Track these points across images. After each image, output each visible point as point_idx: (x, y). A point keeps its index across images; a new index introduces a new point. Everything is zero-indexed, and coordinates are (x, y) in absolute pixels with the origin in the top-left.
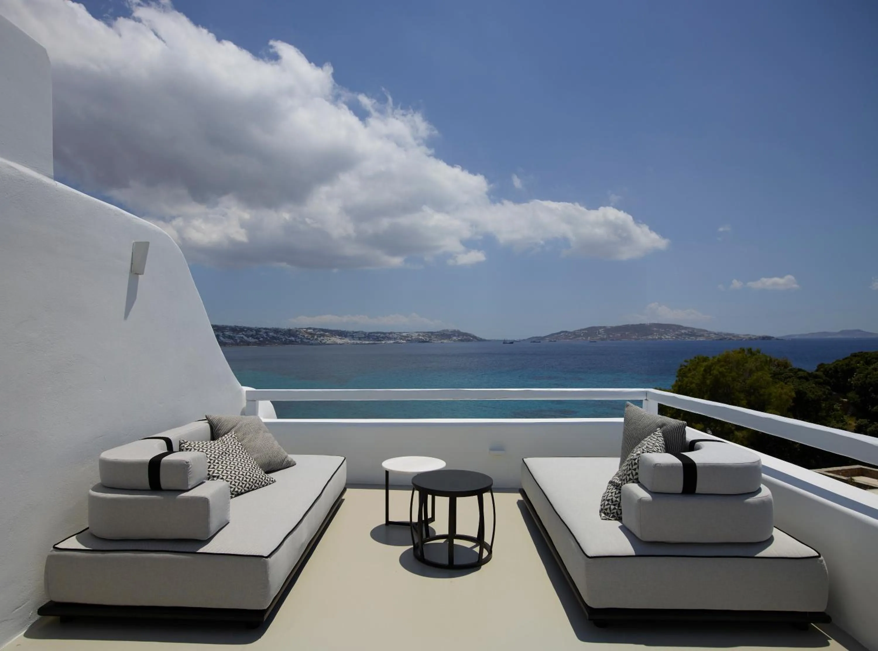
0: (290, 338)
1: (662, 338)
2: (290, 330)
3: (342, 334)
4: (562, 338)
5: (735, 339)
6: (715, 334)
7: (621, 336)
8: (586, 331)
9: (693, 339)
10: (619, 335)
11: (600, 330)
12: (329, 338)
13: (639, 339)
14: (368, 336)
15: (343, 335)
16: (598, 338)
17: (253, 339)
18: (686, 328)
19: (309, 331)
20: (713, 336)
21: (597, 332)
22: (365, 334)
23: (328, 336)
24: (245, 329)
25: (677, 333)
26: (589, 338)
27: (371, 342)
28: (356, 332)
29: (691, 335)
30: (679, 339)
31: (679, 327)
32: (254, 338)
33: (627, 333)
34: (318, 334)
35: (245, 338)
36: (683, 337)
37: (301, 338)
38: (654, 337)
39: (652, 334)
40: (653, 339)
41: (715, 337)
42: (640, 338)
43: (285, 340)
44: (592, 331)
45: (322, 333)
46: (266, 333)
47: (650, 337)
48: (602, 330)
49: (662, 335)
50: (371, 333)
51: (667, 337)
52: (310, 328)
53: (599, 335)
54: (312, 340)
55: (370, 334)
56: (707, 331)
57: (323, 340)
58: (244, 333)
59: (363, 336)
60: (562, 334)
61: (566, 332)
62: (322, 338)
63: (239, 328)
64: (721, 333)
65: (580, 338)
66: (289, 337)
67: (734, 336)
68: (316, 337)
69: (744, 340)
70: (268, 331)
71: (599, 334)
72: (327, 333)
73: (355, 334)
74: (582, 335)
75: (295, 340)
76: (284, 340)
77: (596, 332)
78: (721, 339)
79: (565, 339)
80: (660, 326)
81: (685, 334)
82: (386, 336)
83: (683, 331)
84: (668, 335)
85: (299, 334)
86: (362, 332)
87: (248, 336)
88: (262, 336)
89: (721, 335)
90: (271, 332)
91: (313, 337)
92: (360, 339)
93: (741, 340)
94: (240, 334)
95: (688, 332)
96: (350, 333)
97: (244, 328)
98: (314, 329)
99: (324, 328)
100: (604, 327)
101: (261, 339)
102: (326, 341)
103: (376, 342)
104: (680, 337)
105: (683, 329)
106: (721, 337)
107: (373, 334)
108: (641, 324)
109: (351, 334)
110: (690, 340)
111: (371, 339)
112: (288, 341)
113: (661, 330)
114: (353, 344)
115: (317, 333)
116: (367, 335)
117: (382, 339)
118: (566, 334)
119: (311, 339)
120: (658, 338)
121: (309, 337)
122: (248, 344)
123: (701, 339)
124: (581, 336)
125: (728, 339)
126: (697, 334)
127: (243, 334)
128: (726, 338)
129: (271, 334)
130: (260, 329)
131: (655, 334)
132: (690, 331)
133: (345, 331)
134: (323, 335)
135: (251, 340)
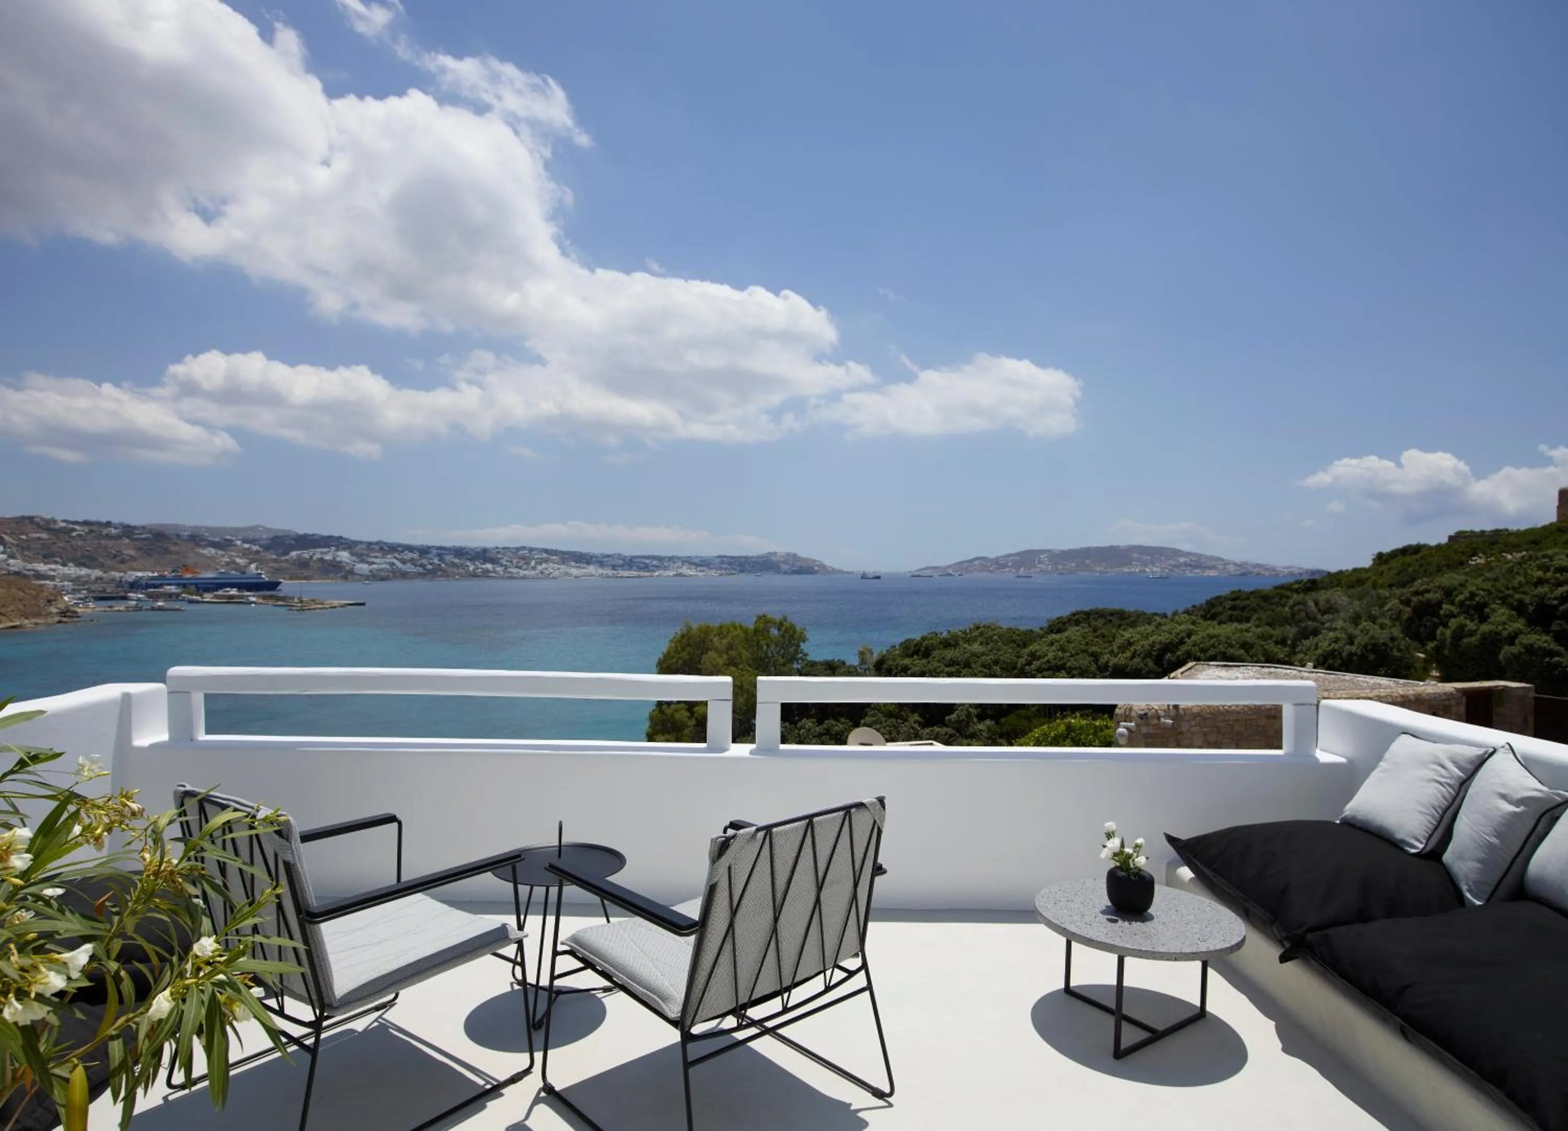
0: (484, 566)
1: (1146, 571)
2: (485, 550)
3: (582, 559)
4: (976, 569)
5: (1267, 574)
6: (1235, 564)
7: (1077, 566)
8: (1017, 558)
9: (1198, 573)
10: (1073, 565)
11: (1042, 556)
12: (556, 566)
13: (1107, 572)
14: (630, 563)
15: (584, 561)
16: (1038, 570)
17: (413, 567)
18: (1188, 554)
19: (521, 552)
20: (1232, 568)
21: (1037, 558)
22: (623, 558)
23: (557, 563)
24: (400, 549)
25: (1171, 562)
26: (1022, 569)
27: (635, 573)
28: (608, 556)
29: (1194, 567)
30: (1174, 574)
31: (1176, 553)
32: (416, 566)
33: (1087, 562)
34: (538, 558)
35: (398, 564)
36: (1182, 570)
37: (505, 566)
38: (1133, 570)
39: (1129, 563)
40: (1131, 573)
41: (1236, 570)
42: (1109, 570)
43: (474, 570)
44: (1027, 558)
45: (545, 555)
46: (439, 555)
47: (1126, 570)
48: (1045, 555)
49: (1146, 566)
50: (636, 557)
51: (1155, 569)
52: (524, 548)
53: (1040, 566)
54: (525, 570)
55: (634, 560)
56: (1222, 560)
57: (546, 569)
58: (396, 555)
59: (621, 562)
60: (976, 563)
61: (983, 558)
62: (544, 566)
63: (389, 547)
64: (1246, 563)
65: (1007, 570)
66: (482, 564)
67: (1266, 569)
68: (533, 563)
69: (1281, 575)
70: (443, 552)
71: (1040, 563)
72: (554, 557)
73: (606, 559)
74: (1010, 564)
75: (494, 568)
76: (471, 568)
77: (1035, 561)
78: (1242, 575)
79: (980, 571)
80: (1143, 550)
81: (1186, 564)
82: (661, 562)
83: (1182, 560)
84: (1157, 567)
85: (502, 558)
86: (619, 555)
87: (404, 562)
88: (431, 561)
89: (1246, 568)
90: (449, 554)
91: (528, 563)
92: (614, 567)
93: (1277, 575)
94: (389, 556)
95: (1191, 560)
96: (596, 557)
97: (399, 545)
98: (531, 550)
99: (549, 547)
100: (1049, 551)
101: (430, 567)
102: (552, 571)
103: (642, 574)
104: (1176, 570)
105: (1182, 556)
106: (1243, 571)
107: (638, 560)
108: (1111, 547)
109: (599, 559)
110: (1192, 575)
111: (635, 568)
112: (479, 570)
113: (1144, 557)
114: (601, 575)
115: (536, 556)
116: (627, 561)
117: (655, 569)
118: (984, 563)
119: (525, 567)
120: (1140, 571)
121: (520, 564)
122: (404, 575)
123: (1213, 573)
124: (1009, 567)
125: (1254, 574)
126: (1205, 565)
127: (395, 558)
128: (1251, 573)
129: (449, 558)
130: (429, 548)
131: (1134, 563)
132: (1194, 559)
133: (588, 553)
134: (546, 561)
135: (409, 568)
